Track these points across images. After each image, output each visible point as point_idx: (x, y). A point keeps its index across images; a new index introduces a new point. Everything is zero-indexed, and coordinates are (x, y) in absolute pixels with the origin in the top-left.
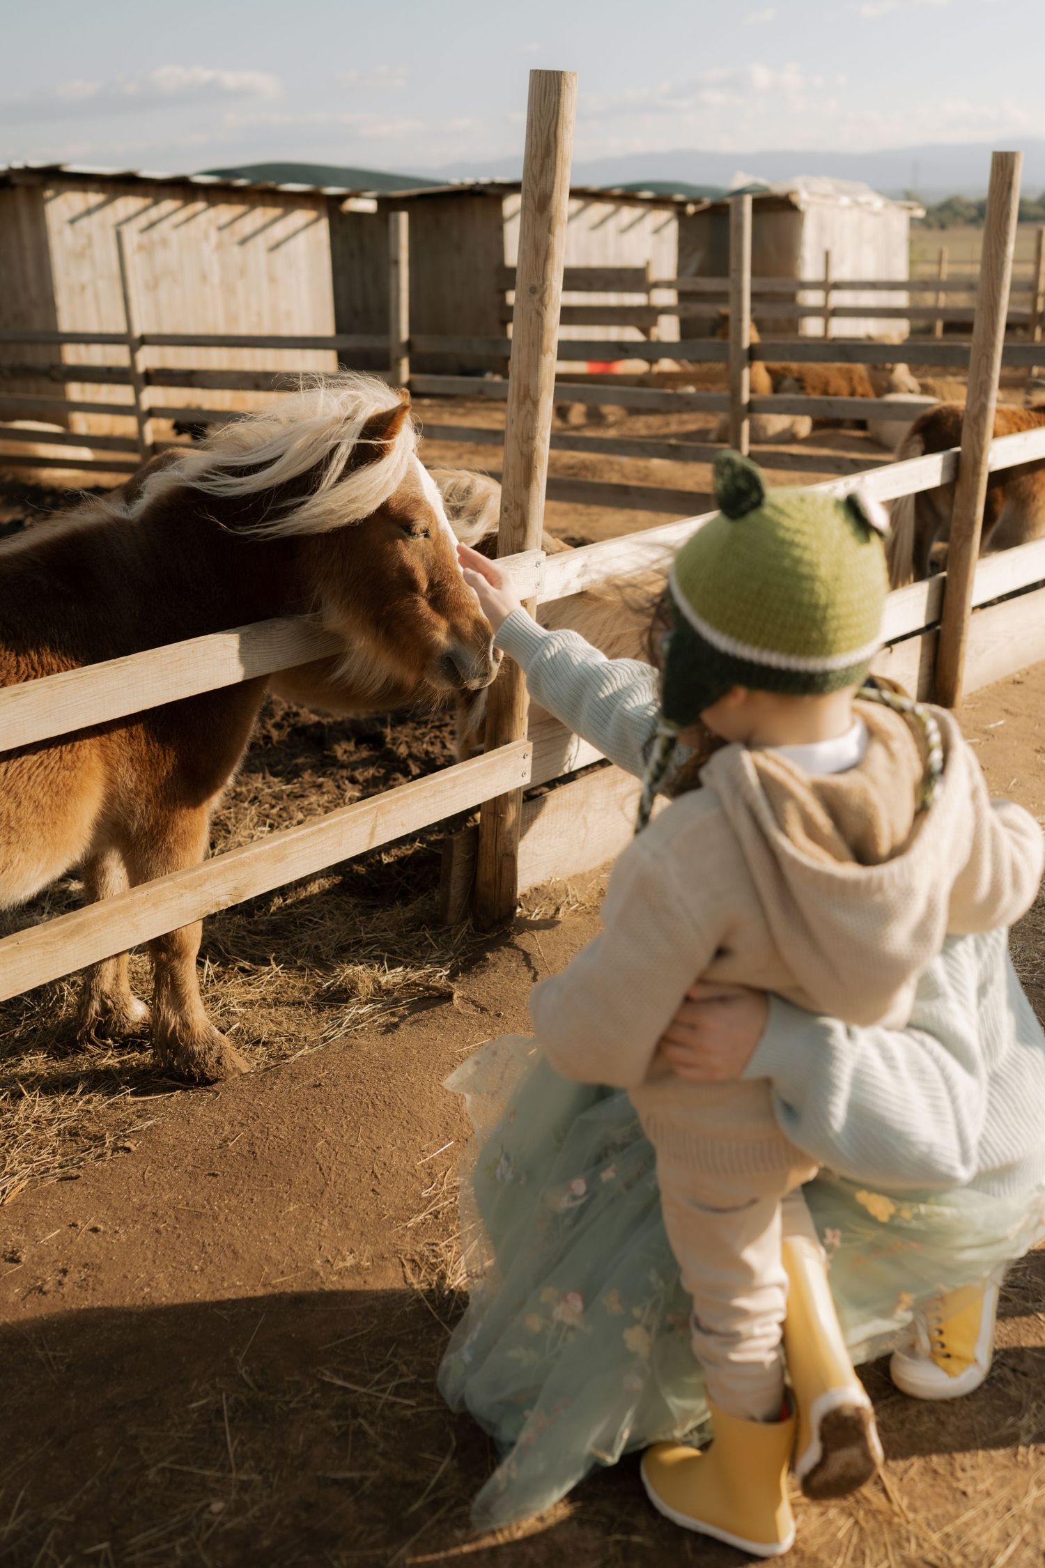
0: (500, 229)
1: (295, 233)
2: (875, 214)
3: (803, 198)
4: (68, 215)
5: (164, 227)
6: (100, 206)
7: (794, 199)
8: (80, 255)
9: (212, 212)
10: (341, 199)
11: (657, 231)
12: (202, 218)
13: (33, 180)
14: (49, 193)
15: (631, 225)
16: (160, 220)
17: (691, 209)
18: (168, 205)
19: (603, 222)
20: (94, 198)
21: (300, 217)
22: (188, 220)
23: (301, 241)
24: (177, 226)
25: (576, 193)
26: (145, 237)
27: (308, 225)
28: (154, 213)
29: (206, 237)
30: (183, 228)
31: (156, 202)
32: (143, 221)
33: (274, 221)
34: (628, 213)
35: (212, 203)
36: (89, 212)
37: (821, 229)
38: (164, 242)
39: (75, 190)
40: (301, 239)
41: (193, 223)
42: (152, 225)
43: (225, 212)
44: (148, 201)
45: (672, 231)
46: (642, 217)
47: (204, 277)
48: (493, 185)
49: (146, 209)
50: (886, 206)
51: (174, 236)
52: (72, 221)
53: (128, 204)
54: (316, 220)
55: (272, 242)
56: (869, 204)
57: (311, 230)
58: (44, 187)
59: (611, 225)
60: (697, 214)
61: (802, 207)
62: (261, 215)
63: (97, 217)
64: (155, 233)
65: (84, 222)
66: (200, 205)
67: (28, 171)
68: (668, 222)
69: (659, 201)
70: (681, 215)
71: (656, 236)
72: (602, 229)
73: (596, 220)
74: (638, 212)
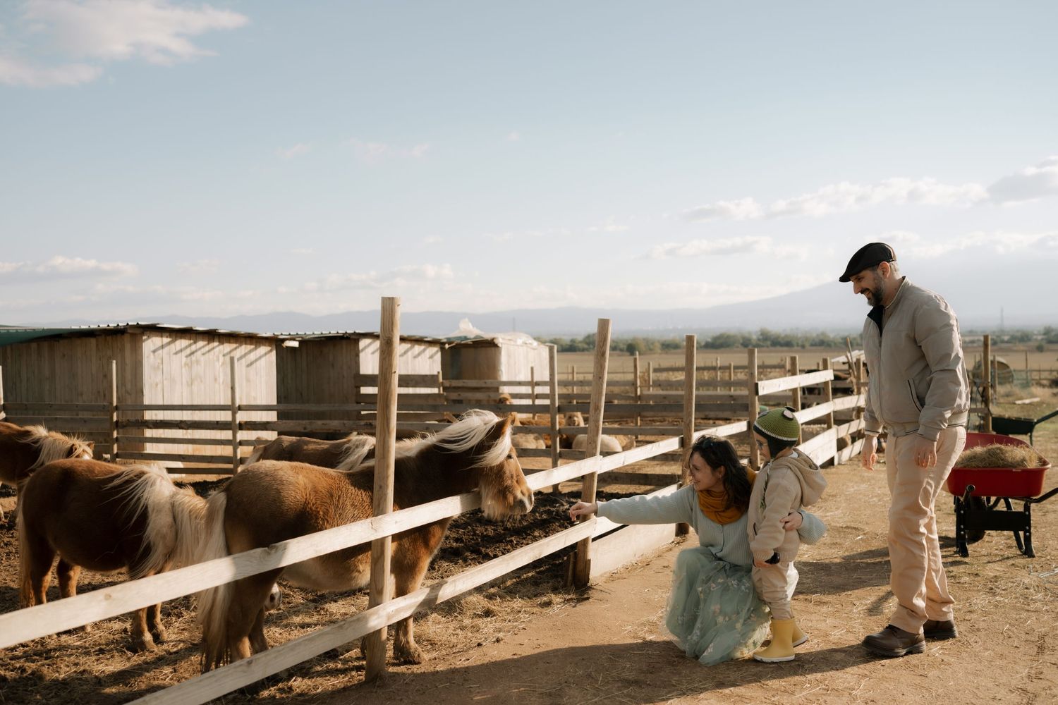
0: (357, 355)
1: (260, 357)
2: (534, 349)
3: (500, 341)
4: (153, 349)
5: (199, 353)
6: (169, 344)
7: (496, 341)
8: (156, 368)
9: (221, 347)
10: (283, 340)
11: (431, 357)
12: (215, 350)
13: (138, 331)
14: (145, 338)
15: (419, 354)
16: (196, 351)
17: (447, 346)
18: (201, 343)
19: (406, 352)
20: (166, 340)
21: (263, 349)
22: (209, 351)
23: (263, 361)
24: (203, 354)
25: (403, 339)
26: (189, 358)
27: (266, 354)
28: (194, 347)
29: (218, 360)
30: (207, 355)
31: (195, 343)
32: (188, 351)
33: (251, 351)
34: (418, 348)
35: (221, 343)
36: (163, 347)
37: (509, 356)
38: (198, 362)
39: (157, 336)
40: (263, 359)
41: (212, 352)
42: (192, 353)
43: (227, 347)
44: (206, 343)
45: (438, 357)
46: (424, 350)
47: (216, 380)
48: (355, 334)
49: (190, 345)
50: (538, 345)
51: (202, 359)
52: (154, 352)
53: (182, 343)
54: (271, 351)
55: (249, 362)
56: (530, 344)
57: (268, 356)
58: (143, 334)
59: (410, 353)
60: (449, 348)
61: (500, 345)
62: (245, 348)
63: (166, 349)
64: (193, 358)
65: (160, 351)
66: (216, 344)
67: (138, 326)
68: (437, 352)
69: (433, 343)
70: (442, 349)
71: (431, 360)
72: (405, 356)
73: (403, 351)
74: (422, 347)
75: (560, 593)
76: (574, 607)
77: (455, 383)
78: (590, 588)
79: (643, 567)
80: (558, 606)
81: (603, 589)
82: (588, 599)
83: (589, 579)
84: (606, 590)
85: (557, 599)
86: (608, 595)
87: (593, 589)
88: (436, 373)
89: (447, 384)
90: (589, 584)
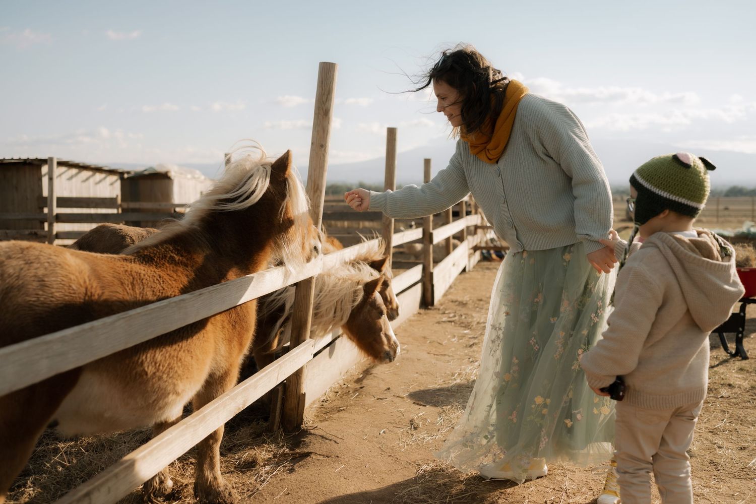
0: (41, 180)
3: (172, 174)
7: (169, 174)
11: (112, 184)
15: (100, 181)
17: (125, 176)
19: (87, 179)
34: (99, 176)
37: (180, 187)
45: (118, 184)
46: (105, 178)
48: (36, 160)
56: (198, 177)
59: (91, 180)
60: (128, 178)
61: (172, 177)
68: (117, 180)
69: (111, 172)
70: (122, 179)
71: (111, 187)
72: (87, 183)
73: (85, 178)
74: (103, 175)
75: (264, 442)
76: (291, 471)
77: (133, 205)
78: (306, 433)
79: (356, 390)
80: (267, 468)
81: (323, 434)
82: (308, 454)
83: (302, 419)
84: (328, 436)
85: (262, 454)
86: (336, 445)
87: (311, 434)
88: (114, 196)
89: (125, 205)
90: (303, 426)
